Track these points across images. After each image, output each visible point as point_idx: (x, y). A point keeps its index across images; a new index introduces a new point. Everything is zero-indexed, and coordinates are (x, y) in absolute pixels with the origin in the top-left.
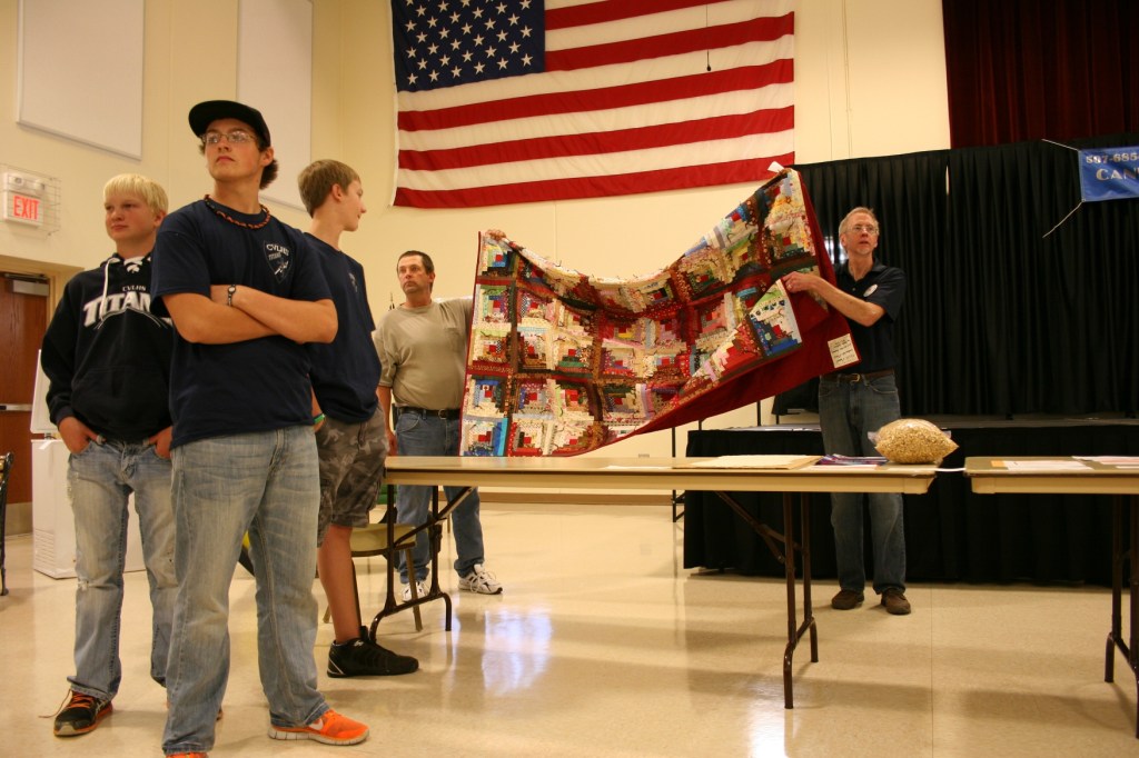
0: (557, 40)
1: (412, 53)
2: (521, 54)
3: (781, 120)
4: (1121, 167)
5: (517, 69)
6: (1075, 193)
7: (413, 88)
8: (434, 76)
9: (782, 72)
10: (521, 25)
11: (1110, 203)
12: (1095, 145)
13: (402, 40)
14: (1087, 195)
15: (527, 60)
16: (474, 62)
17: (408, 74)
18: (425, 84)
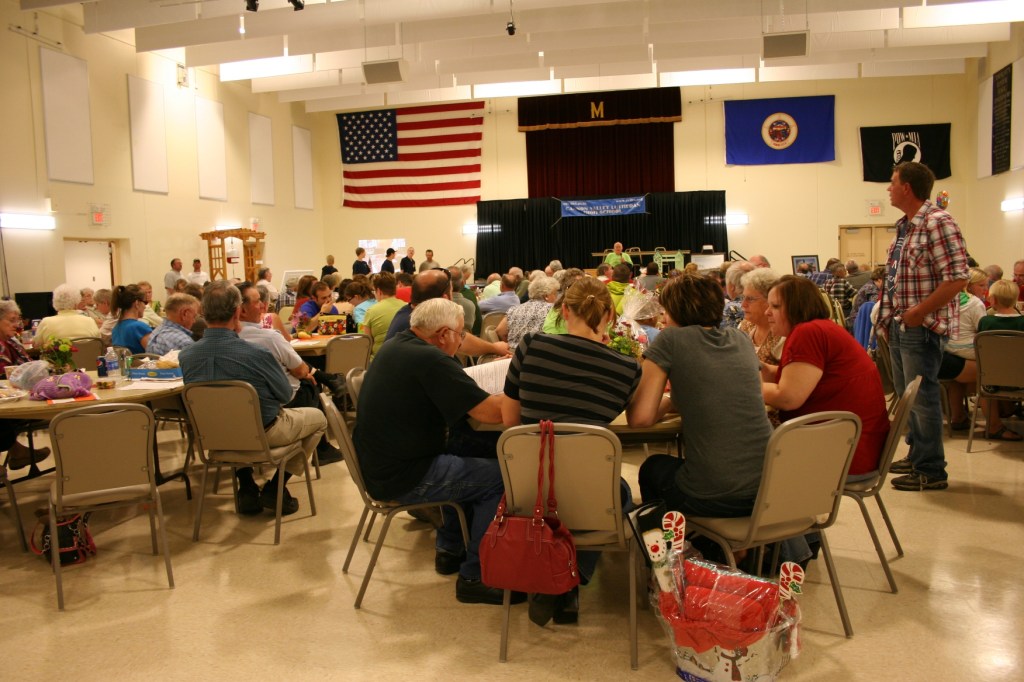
0: (402, 150)
1: (348, 149)
2: (389, 153)
3: (476, 184)
4: (573, 207)
5: (387, 159)
6: (559, 214)
7: (349, 163)
8: (357, 158)
9: (477, 168)
10: (388, 143)
11: (570, 217)
12: (566, 200)
13: (344, 144)
14: (564, 215)
15: (391, 156)
16: (372, 155)
17: (347, 157)
18: (353, 161)
